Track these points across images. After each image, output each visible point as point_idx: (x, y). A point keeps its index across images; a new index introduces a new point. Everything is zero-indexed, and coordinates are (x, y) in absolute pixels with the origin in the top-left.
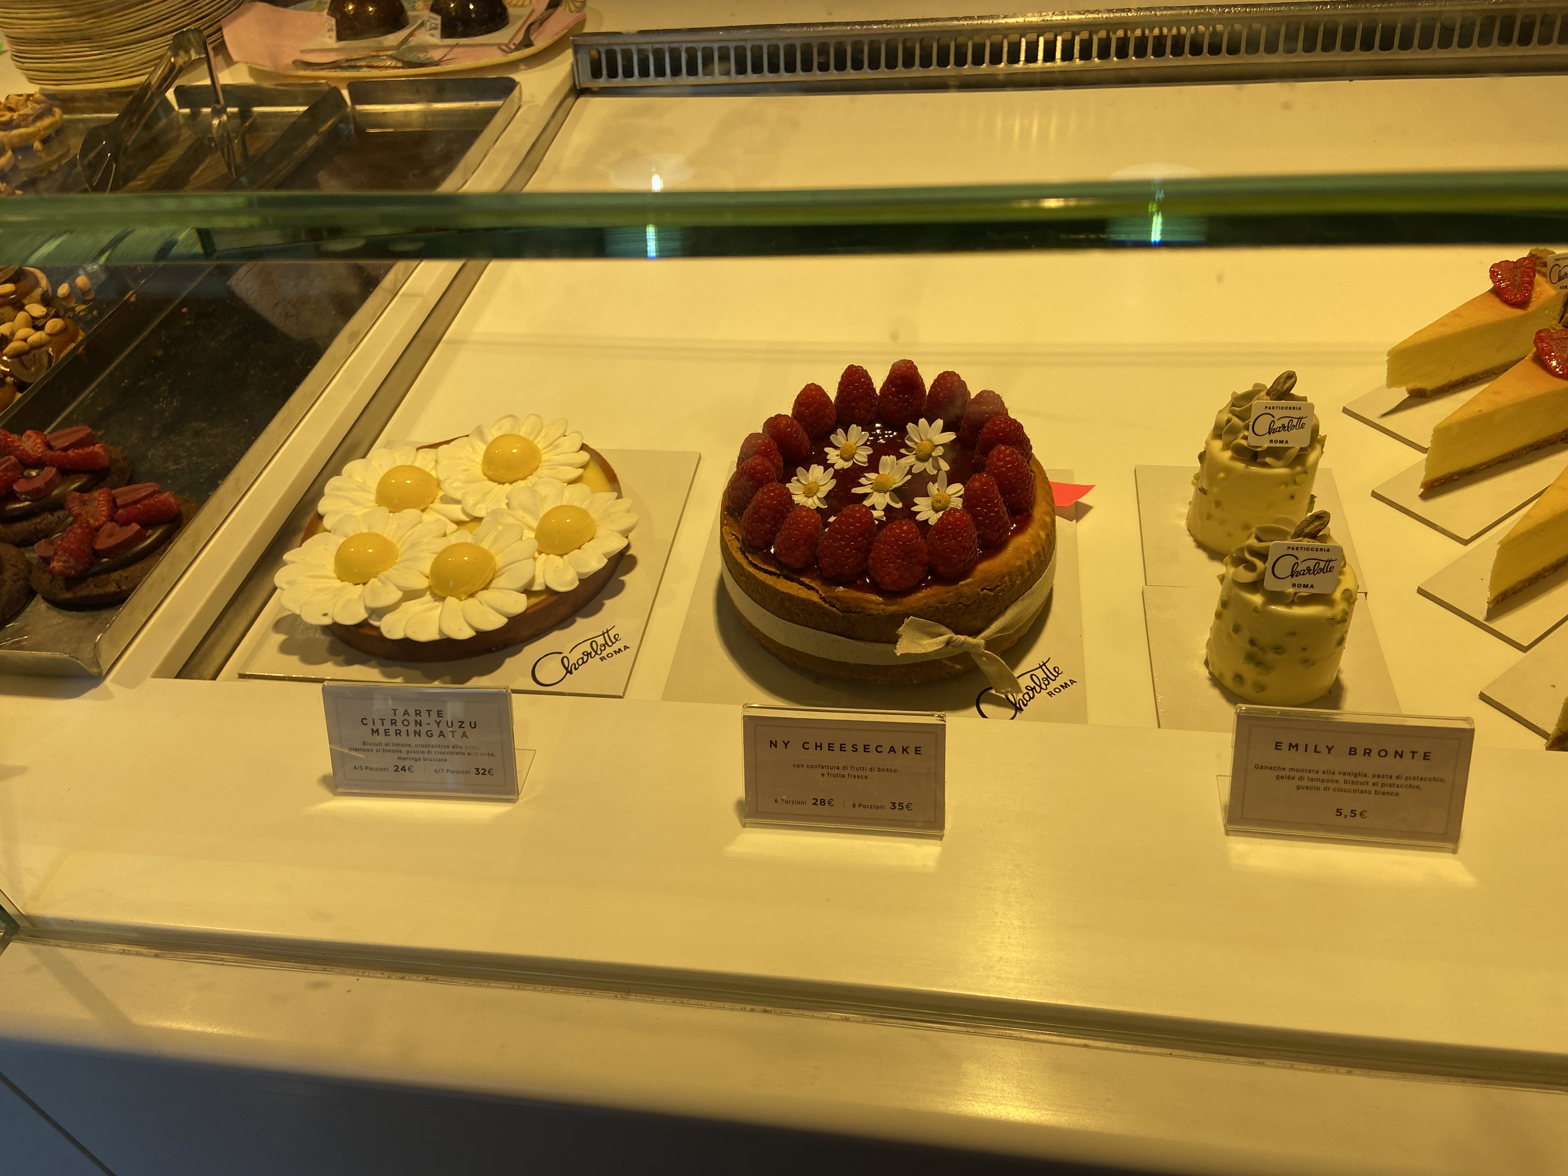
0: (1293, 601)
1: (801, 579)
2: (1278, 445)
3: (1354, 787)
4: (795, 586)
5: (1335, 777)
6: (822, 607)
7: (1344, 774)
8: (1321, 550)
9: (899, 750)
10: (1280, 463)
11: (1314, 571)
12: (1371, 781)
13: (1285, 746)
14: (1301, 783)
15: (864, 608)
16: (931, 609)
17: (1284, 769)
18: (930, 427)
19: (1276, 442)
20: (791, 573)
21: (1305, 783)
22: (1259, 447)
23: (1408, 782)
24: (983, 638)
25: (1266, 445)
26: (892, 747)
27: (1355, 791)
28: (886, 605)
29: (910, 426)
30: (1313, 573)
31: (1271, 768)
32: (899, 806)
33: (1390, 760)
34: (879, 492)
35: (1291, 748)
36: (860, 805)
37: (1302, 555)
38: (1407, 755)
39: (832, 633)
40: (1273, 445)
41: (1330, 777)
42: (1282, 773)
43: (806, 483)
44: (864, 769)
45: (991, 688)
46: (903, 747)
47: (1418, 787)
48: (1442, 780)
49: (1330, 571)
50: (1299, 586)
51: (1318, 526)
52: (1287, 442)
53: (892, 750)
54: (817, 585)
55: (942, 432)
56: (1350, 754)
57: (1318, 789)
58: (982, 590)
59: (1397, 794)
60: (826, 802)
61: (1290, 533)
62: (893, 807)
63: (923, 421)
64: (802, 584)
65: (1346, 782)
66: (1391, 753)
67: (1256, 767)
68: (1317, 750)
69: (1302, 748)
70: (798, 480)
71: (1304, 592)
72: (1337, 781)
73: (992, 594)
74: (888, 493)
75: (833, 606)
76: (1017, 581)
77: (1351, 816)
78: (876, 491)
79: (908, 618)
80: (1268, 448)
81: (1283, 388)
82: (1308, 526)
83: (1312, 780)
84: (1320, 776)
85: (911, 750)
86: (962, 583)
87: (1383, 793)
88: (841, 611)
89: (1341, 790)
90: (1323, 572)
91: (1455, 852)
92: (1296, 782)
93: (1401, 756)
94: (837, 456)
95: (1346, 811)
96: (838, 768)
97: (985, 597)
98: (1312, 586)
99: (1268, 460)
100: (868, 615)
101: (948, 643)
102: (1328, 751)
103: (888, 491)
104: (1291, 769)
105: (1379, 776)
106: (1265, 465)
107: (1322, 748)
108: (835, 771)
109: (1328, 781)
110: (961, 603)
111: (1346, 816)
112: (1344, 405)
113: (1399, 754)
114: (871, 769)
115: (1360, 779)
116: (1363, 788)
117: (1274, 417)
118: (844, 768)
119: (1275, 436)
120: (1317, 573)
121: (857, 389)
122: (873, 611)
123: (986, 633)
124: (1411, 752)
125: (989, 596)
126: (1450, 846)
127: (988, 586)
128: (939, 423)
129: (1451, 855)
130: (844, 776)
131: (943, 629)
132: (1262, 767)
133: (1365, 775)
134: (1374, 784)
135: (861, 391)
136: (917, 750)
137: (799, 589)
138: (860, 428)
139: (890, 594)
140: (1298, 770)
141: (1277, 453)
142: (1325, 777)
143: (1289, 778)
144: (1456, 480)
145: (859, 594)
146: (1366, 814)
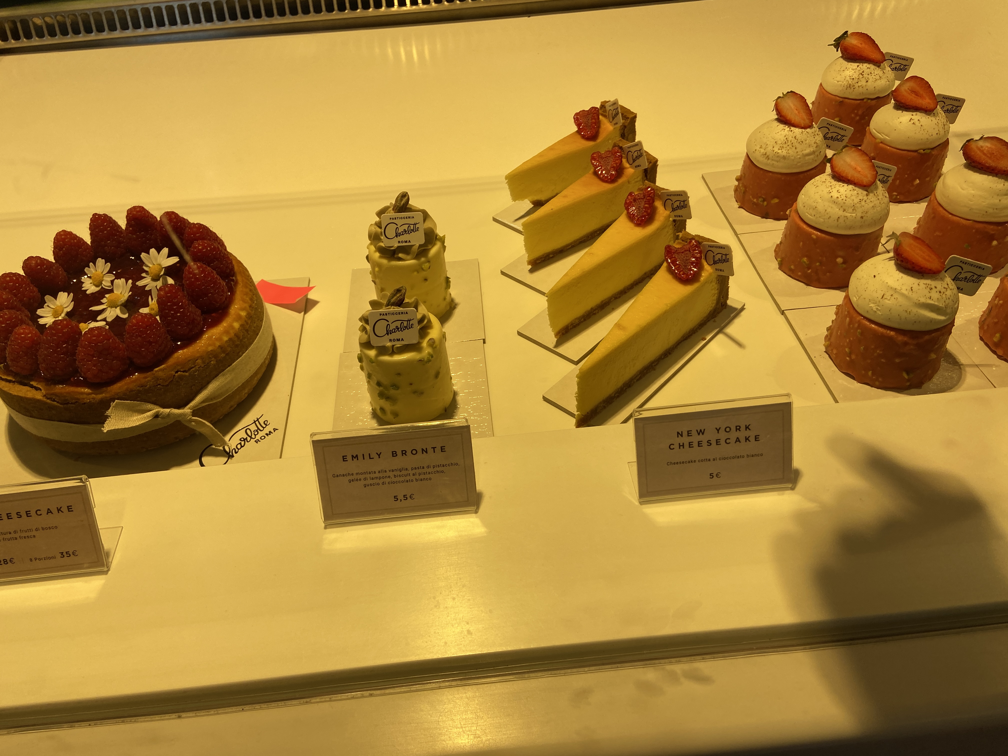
0: (393, 351)
1: (31, 383)
2: (404, 244)
3: (402, 479)
4: (27, 388)
5: (388, 474)
6: (46, 403)
7: (393, 471)
8: (402, 313)
9: (55, 511)
10: (409, 257)
11: (401, 329)
12: (411, 472)
13: (349, 458)
14: (366, 482)
15: (78, 399)
16: (134, 392)
17: (352, 474)
18: (159, 254)
19: (402, 242)
20: (23, 381)
21: (369, 482)
22: (392, 247)
23: (436, 469)
24: (189, 408)
25: (396, 245)
26: (49, 509)
27: (403, 482)
28: (96, 394)
29: (143, 255)
30: (401, 330)
31: (344, 475)
32: (67, 554)
33: (420, 455)
34: (112, 307)
35: (354, 458)
36: (36, 559)
37: (391, 318)
38: (430, 451)
39: (63, 422)
40: (401, 244)
41: (385, 474)
42: (351, 478)
43: (54, 307)
44: (30, 530)
45: (212, 445)
46: (57, 508)
47: (442, 472)
48: (457, 464)
49: (411, 327)
50: (394, 340)
51: (398, 297)
52: (409, 242)
53: (49, 511)
54: (42, 386)
55: (168, 257)
56: (393, 456)
57: (378, 484)
58: (177, 372)
59: (430, 479)
60: (8, 561)
61: (384, 303)
62: (62, 556)
63: (153, 251)
64: (32, 386)
65: (395, 476)
66: (420, 451)
67: (334, 476)
68: (371, 457)
69: (360, 457)
70: (48, 306)
71: (398, 344)
72: (389, 477)
73: (187, 374)
74: (119, 307)
75: (54, 401)
76: (212, 362)
77: (404, 499)
78: (109, 307)
79: (114, 402)
80: (398, 247)
81: (400, 204)
82: (393, 298)
83: (373, 479)
84: (377, 475)
85: (65, 509)
86: (156, 369)
87: (421, 480)
88: (61, 404)
89: (394, 483)
90: (408, 329)
91: (476, 512)
92: (363, 482)
93: (426, 452)
94: (91, 283)
95: (400, 497)
96: (10, 533)
97: (181, 377)
98: (402, 340)
99: (400, 255)
100: (83, 404)
101: (156, 416)
102: (378, 456)
103: (118, 306)
104: (357, 474)
105: (416, 469)
106: (400, 259)
107: (374, 455)
108: (9, 536)
109: (383, 478)
110: (159, 384)
111: (401, 500)
112: (493, 215)
113: (424, 451)
114: (37, 530)
115: (404, 472)
116: (408, 478)
117: (397, 225)
118: (15, 532)
119: (401, 238)
120: (404, 330)
121: (102, 231)
122: (86, 401)
123: (192, 404)
124: (432, 448)
125: (185, 376)
126: (473, 508)
127: (182, 368)
128: (165, 251)
129: (474, 515)
130: (16, 539)
131: (150, 406)
132: (337, 476)
133: (407, 469)
134: (414, 475)
135: (105, 232)
136: (69, 508)
137: (27, 391)
138: (104, 260)
139: (97, 386)
140: (362, 474)
141: (406, 250)
142: (381, 475)
143: (357, 480)
144: (552, 257)
145: (72, 389)
146: (414, 497)
